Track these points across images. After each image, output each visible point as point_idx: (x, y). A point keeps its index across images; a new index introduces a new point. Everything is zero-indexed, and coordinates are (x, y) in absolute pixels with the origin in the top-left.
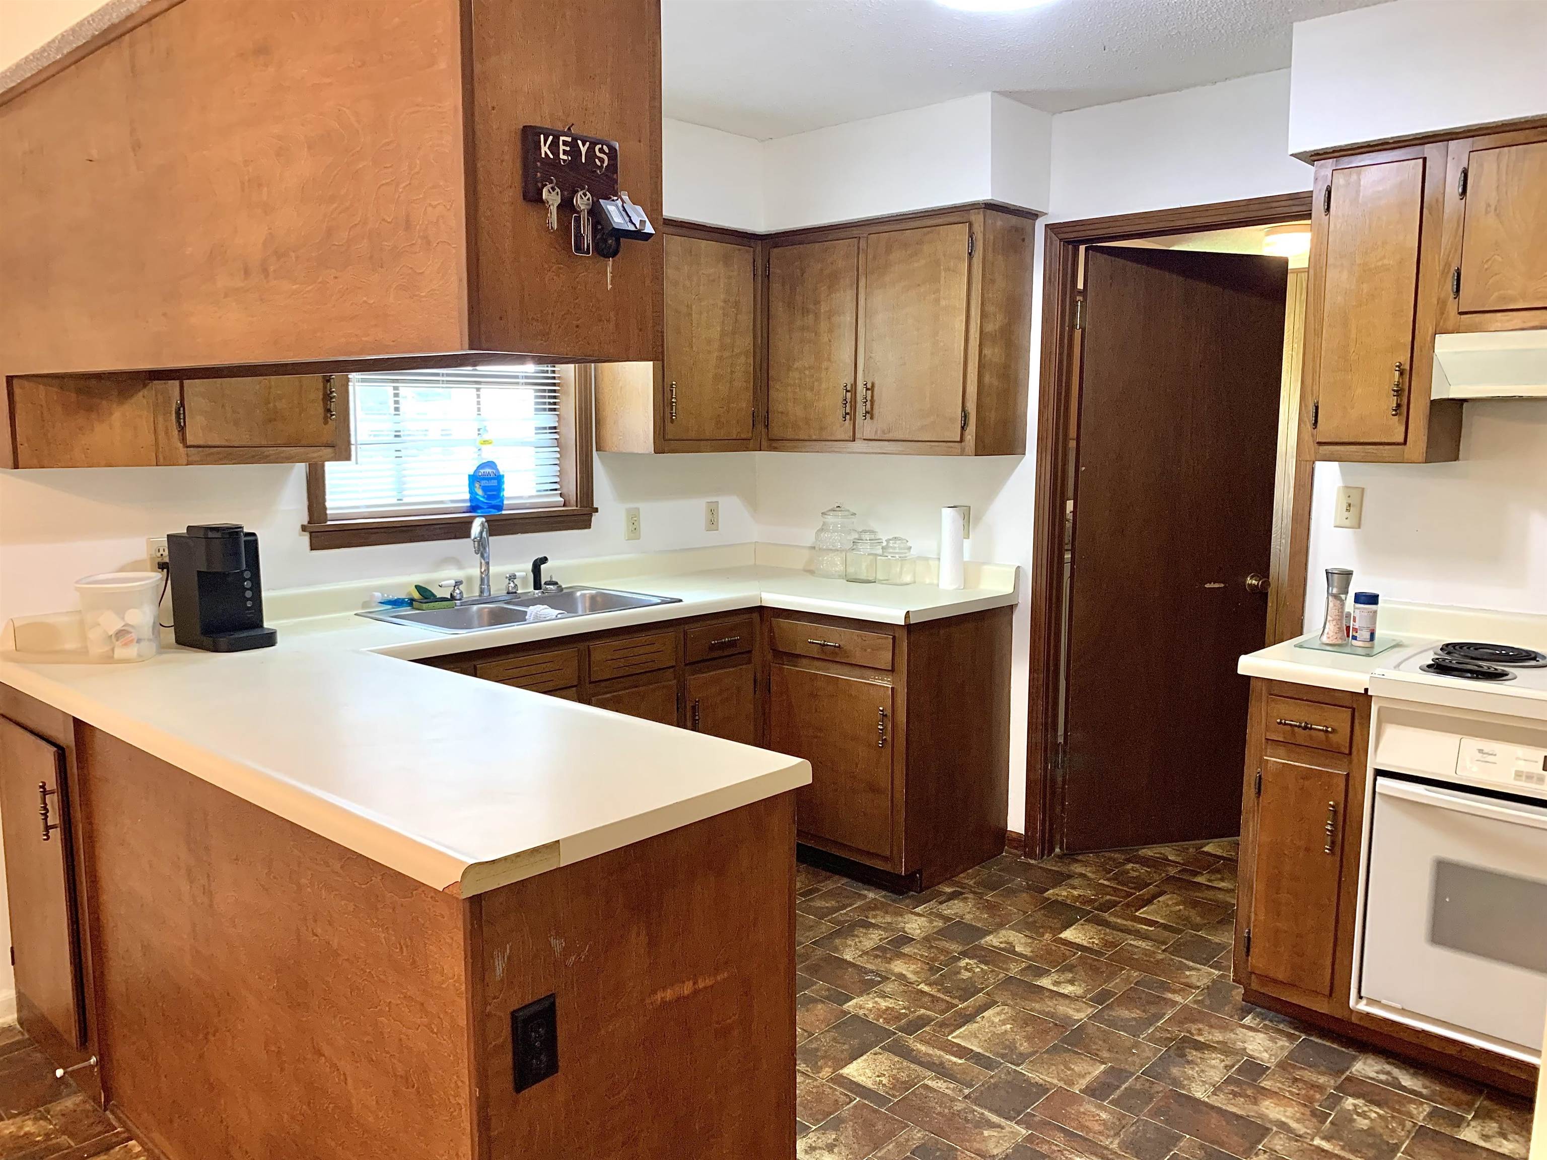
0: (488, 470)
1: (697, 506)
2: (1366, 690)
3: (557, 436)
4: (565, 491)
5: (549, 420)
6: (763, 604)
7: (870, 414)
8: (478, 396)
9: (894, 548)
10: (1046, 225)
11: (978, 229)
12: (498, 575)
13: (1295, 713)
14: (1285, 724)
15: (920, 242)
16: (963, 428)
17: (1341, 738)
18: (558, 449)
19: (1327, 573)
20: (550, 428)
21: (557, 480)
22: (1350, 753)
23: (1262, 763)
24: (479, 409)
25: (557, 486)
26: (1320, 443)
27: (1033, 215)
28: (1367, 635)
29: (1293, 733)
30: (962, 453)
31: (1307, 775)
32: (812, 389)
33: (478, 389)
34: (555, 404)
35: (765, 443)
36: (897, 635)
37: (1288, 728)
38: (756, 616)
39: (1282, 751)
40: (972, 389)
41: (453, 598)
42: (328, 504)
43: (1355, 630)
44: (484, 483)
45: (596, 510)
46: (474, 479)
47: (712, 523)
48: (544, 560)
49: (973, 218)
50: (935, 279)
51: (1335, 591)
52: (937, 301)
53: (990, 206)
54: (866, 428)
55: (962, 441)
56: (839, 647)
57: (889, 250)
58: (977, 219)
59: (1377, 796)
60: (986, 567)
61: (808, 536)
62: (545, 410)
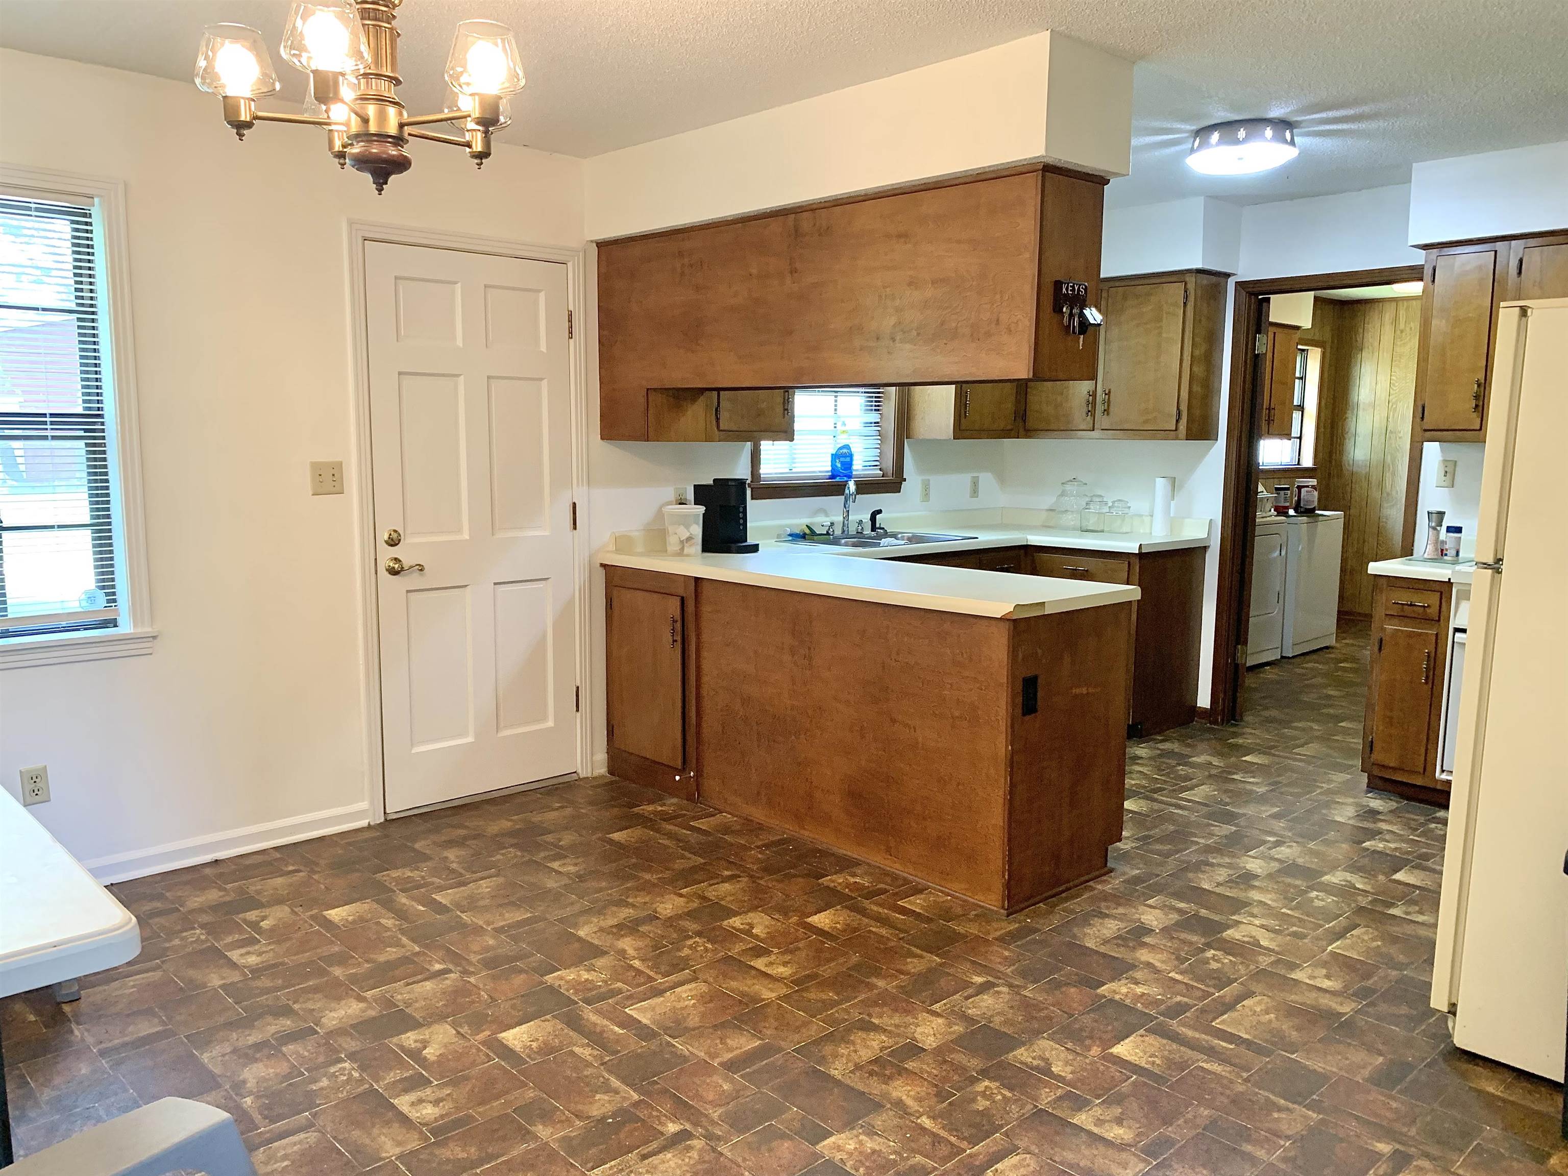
0: (845, 451)
1: (965, 479)
2: (1449, 579)
3: (879, 429)
4: (884, 466)
5: (874, 417)
6: (1029, 543)
7: (1106, 411)
8: (836, 401)
9: (1119, 507)
10: (1236, 282)
11: (1191, 287)
12: (853, 521)
13: (1403, 597)
14: (1398, 603)
15: (1149, 294)
16: (1177, 421)
17: (1433, 612)
18: (879, 438)
19: (1428, 513)
20: (875, 423)
21: (878, 459)
22: (1439, 620)
23: (1383, 629)
24: (836, 410)
25: (878, 463)
26: (1426, 430)
27: (1228, 275)
28: (1454, 553)
29: (1402, 610)
30: (1177, 438)
31: (1410, 635)
32: (1062, 394)
33: (836, 397)
34: (878, 406)
35: (1022, 432)
36: (1131, 561)
37: (1400, 606)
38: (1022, 552)
39: (1396, 621)
40: (1185, 394)
41: (828, 534)
42: (761, 471)
43: (1447, 550)
44: (842, 459)
45: (905, 480)
46: (835, 457)
47: (975, 492)
48: (880, 512)
49: (1187, 279)
50: (1159, 319)
51: (1433, 524)
52: (1160, 334)
53: (1199, 271)
54: (1102, 421)
55: (1176, 430)
56: (1087, 571)
57: (1125, 298)
58: (1191, 280)
59: (1455, 645)
60: (1187, 521)
61: (1049, 500)
62: (872, 410)
